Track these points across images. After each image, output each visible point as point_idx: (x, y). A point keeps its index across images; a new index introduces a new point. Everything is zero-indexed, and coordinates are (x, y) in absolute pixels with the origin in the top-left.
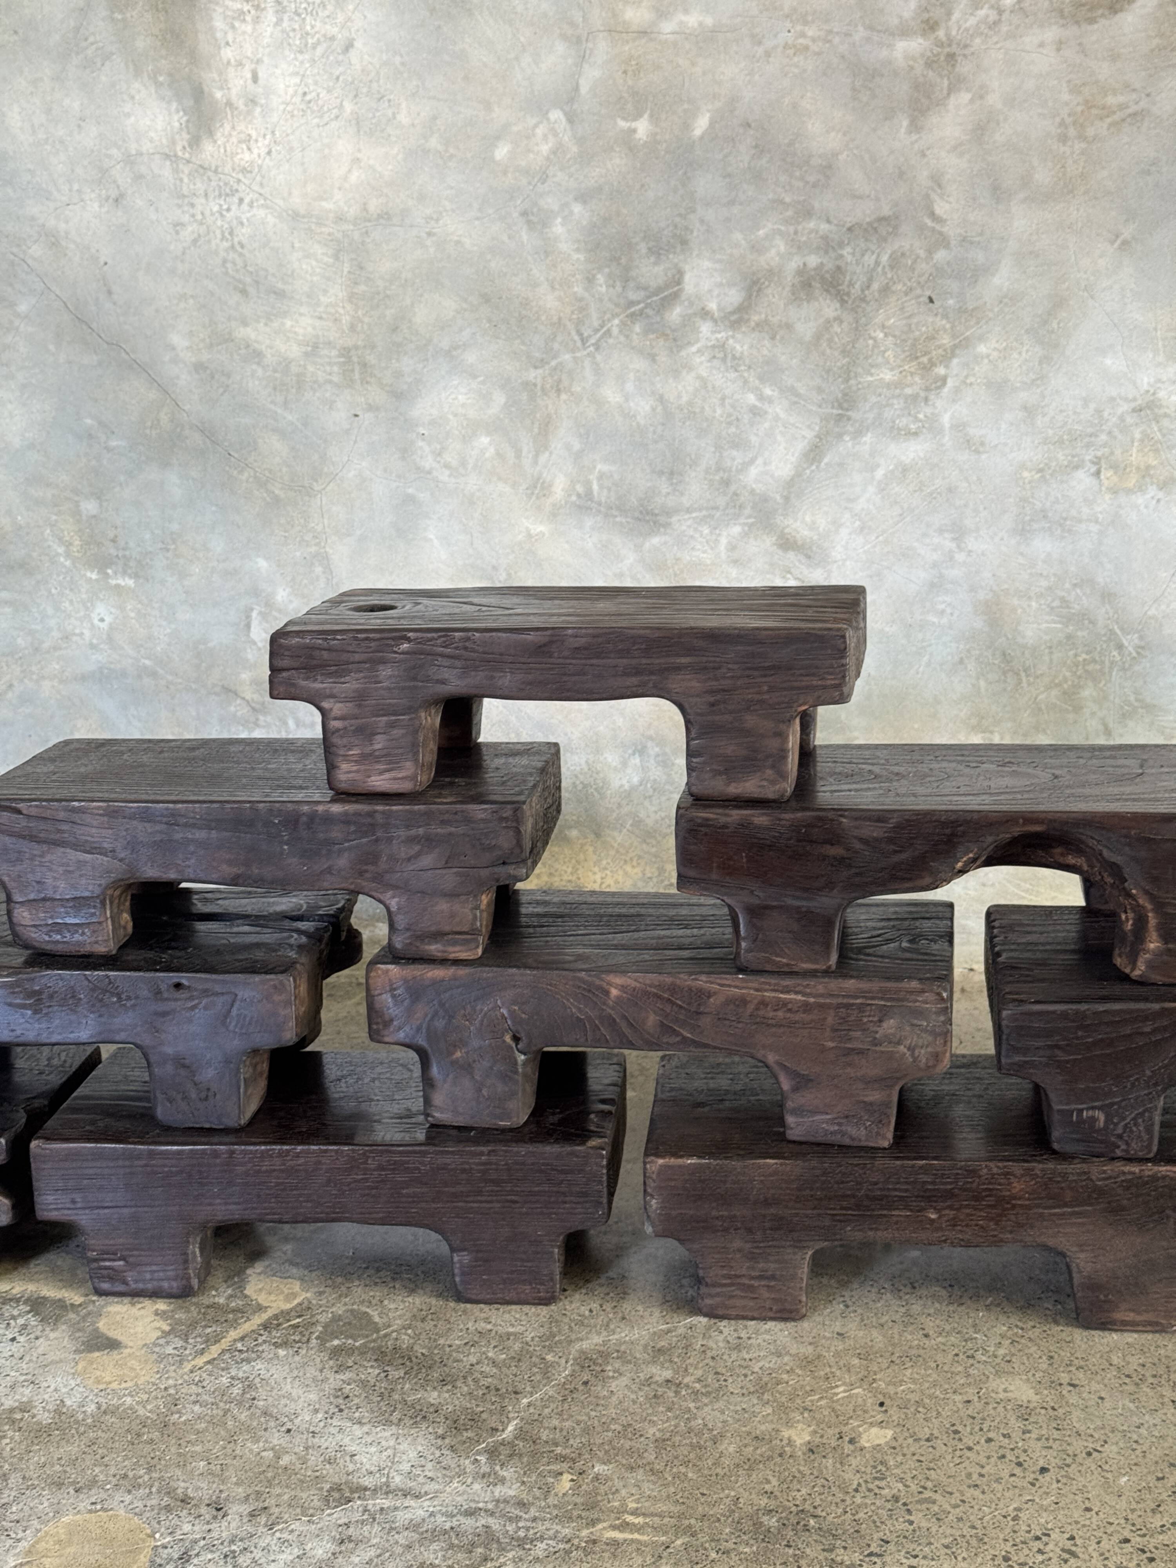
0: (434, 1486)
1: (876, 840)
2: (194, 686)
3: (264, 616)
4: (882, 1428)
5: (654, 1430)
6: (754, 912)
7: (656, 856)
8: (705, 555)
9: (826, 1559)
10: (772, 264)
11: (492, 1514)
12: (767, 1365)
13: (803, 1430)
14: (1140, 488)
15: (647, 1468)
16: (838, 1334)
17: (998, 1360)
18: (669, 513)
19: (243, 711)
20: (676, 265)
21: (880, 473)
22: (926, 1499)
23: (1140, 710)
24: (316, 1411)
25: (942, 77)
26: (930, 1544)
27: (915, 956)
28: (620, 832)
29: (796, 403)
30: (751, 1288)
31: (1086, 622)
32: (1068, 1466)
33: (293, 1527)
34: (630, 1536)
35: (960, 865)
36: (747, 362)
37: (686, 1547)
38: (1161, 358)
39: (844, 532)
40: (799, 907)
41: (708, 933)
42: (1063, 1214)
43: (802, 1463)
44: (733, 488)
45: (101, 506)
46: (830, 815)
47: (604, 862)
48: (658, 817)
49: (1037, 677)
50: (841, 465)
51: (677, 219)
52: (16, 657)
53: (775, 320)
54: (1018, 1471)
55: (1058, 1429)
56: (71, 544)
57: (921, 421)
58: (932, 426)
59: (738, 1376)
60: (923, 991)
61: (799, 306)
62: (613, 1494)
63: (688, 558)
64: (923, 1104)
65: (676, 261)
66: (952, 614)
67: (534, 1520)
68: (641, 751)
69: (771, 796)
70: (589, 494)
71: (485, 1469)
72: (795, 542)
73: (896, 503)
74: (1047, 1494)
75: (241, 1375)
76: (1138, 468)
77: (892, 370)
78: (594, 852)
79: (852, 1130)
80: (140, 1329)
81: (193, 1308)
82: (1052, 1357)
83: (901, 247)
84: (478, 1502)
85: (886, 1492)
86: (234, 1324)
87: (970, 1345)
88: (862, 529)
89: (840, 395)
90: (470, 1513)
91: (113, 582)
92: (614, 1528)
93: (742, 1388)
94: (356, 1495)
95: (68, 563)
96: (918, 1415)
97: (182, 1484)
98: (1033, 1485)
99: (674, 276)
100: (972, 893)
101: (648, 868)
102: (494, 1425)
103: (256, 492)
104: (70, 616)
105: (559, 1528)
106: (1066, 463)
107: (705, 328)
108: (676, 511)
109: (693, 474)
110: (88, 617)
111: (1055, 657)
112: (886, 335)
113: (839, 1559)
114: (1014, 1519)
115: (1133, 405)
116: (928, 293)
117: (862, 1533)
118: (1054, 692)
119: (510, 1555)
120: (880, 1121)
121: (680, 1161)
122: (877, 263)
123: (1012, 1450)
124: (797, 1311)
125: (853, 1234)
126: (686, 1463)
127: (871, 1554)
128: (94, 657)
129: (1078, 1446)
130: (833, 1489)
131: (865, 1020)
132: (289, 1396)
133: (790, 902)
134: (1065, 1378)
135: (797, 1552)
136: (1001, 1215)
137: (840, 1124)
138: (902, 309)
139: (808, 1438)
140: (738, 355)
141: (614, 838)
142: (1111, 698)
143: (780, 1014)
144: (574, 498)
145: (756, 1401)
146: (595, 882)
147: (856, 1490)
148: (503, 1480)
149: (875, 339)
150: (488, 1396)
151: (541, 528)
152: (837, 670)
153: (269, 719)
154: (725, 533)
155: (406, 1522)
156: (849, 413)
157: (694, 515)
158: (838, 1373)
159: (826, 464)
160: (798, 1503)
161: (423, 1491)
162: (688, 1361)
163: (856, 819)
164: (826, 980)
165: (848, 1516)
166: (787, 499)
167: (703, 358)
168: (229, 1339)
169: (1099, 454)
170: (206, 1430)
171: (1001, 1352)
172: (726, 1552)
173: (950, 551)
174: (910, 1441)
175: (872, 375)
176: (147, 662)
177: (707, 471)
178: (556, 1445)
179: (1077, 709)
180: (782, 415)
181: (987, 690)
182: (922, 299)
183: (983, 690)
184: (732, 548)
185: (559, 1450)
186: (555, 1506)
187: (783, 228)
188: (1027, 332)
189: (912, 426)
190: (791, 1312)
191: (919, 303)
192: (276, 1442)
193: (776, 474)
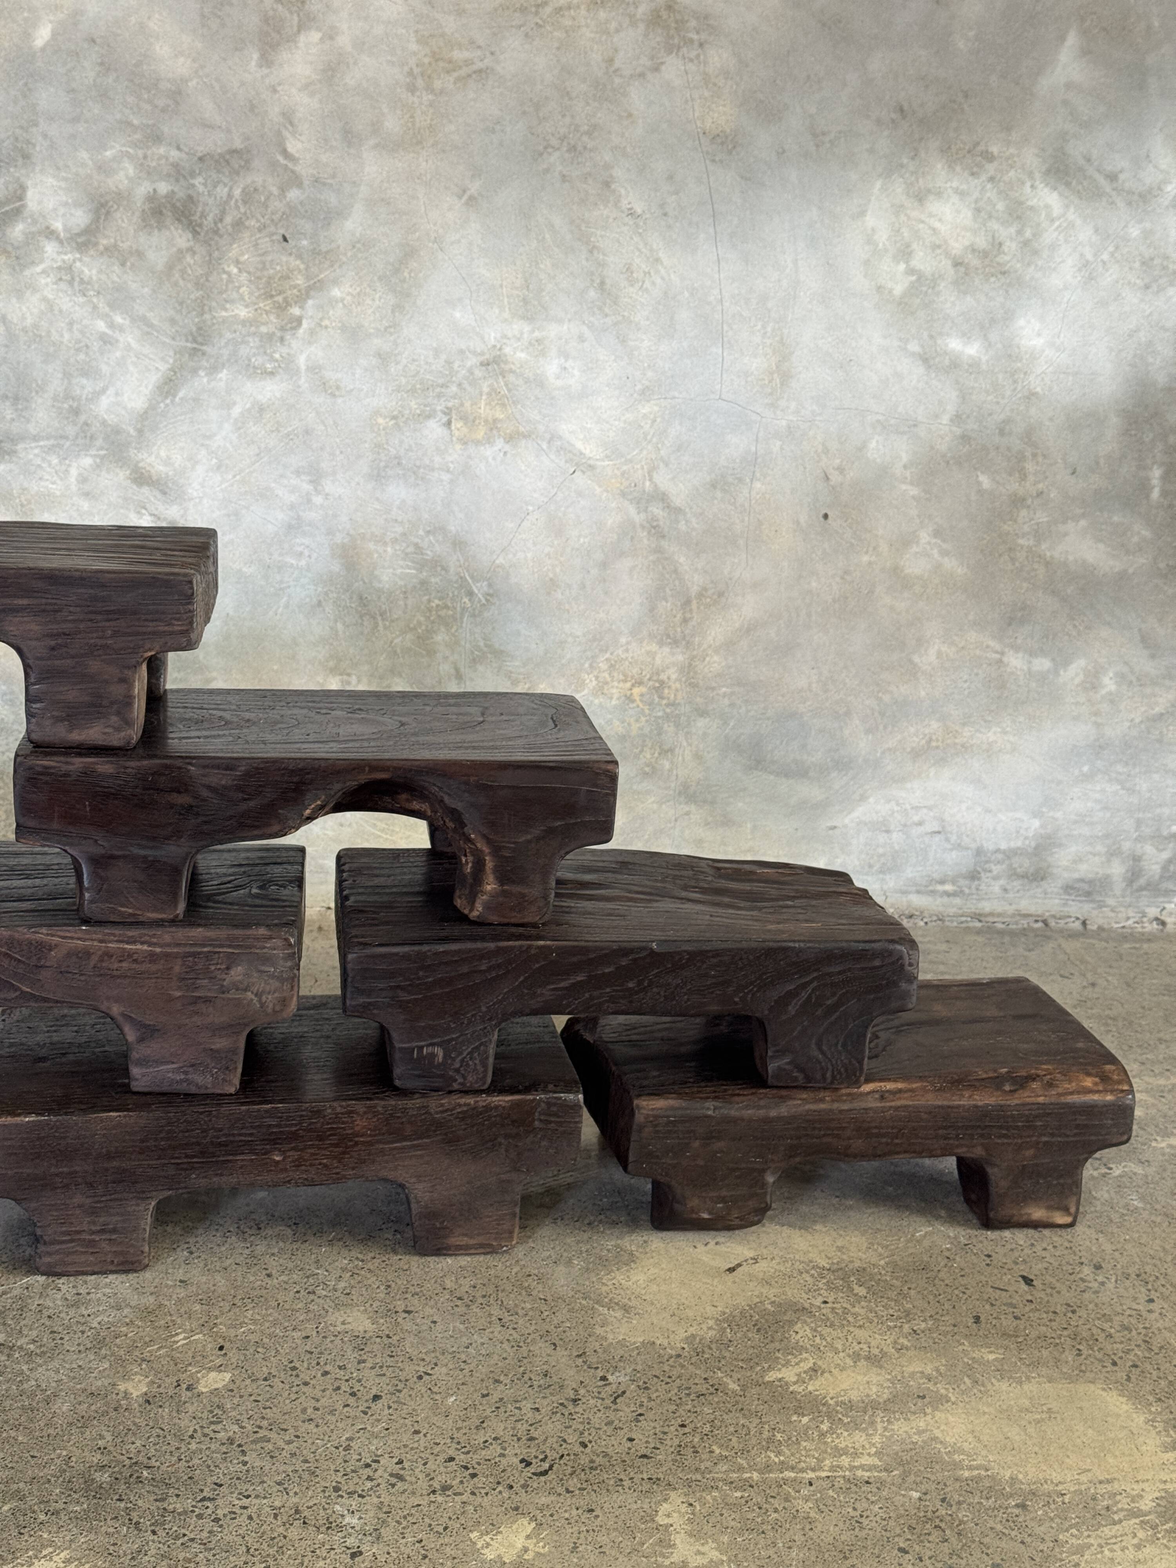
1: (225, 787)
4: (221, 1371)
6: (99, 862)
8: (54, 486)
9: (158, 1508)
10: (121, 187)
12: (106, 1319)
13: (140, 1381)
14: (489, 440)
16: (181, 1281)
17: (338, 1294)
18: (14, 439)
20: (19, 178)
21: (236, 411)
23: (489, 656)
25: (291, 13)
27: (264, 902)
29: (148, 333)
30: (92, 1243)
31: (439, 569)
32: (400, 1391)
35: (308, 812)
36: (96, 287)
38: (506, 315)
40: (145, 857)
41: (50, 883)
42: (403, 1148)
44: (83, 418)
46: (179, 763)
49: (393, 621)
50: (196, 400)
51: (18, 131)
53: (124, 246)
54: (352, 1401)
55: (392, 1356)
57: (277, 361)
58: (288, 366)
59: (75, 1332)
60: (271, 938)
61: (149, 234)
64: (271, 1048)
65: (17, 175)
66: (310, 556)
69: (116, 743)
72: (150, 477)
73: (253, 442)
74: (378, 1420)
76: (486, 421)
77: (247, 306)
79: (199, 1079)
82: (389, 1286)
83: (253, 182)
87: (311, 1281)
88: (219, 467)
89: (194, 329)
98: (365, 1413)
99: (15, 192)
100: (330, 833)
106: (418, 412)
107: (50, 248)
108: (22, 438)
109: (40, 401)
111: (410, 602)
112: (240, 270)
114: (345, 1450)
115: (482, 359)
116: (282, 231)
118: (409, 636)
120: (227, 1068)
121: (18, 1120)
122: (230, 196)
123: (347, 1381)
124: (140, 1262)
125: (197, 1181)
126: (16, 1427)
127: (203, 1499)
129: (410, 1370)
131: (213, 968)
133: (136, 851)
134: (400, 1305)
136: (344, 1153)
137: (186, 1073)
138: (256, 245)
139: (145, 1389)
140: (86, 279)
142: (463, 643)
143: (125, 965)
149: (229, 274)
152: (185, 616)
154: (75, 464)
156: (204, 348)
157: (42, 443)
158: (179, 1321)
159: (181, 399)
162: (23, 1323)
163: (204, 767)
164: (173, 929)
165: (183, 1464)
166: (140, 432)
167: (49, 280)
169: (450, 404)
171: (342, 1285)
173: (308, 494)
175: (226, 310)
177: (55, 398)
179: (431, 653)
180: (134, 344)
181: (344, 632)
182: (274, 238)
183: (340, 633)
184: (83, 480)
187: (131, 151)
188: (380, 279)
189: (268, 366)
190: (133, 1263)
191: (273, 241)
193: (129, 406)
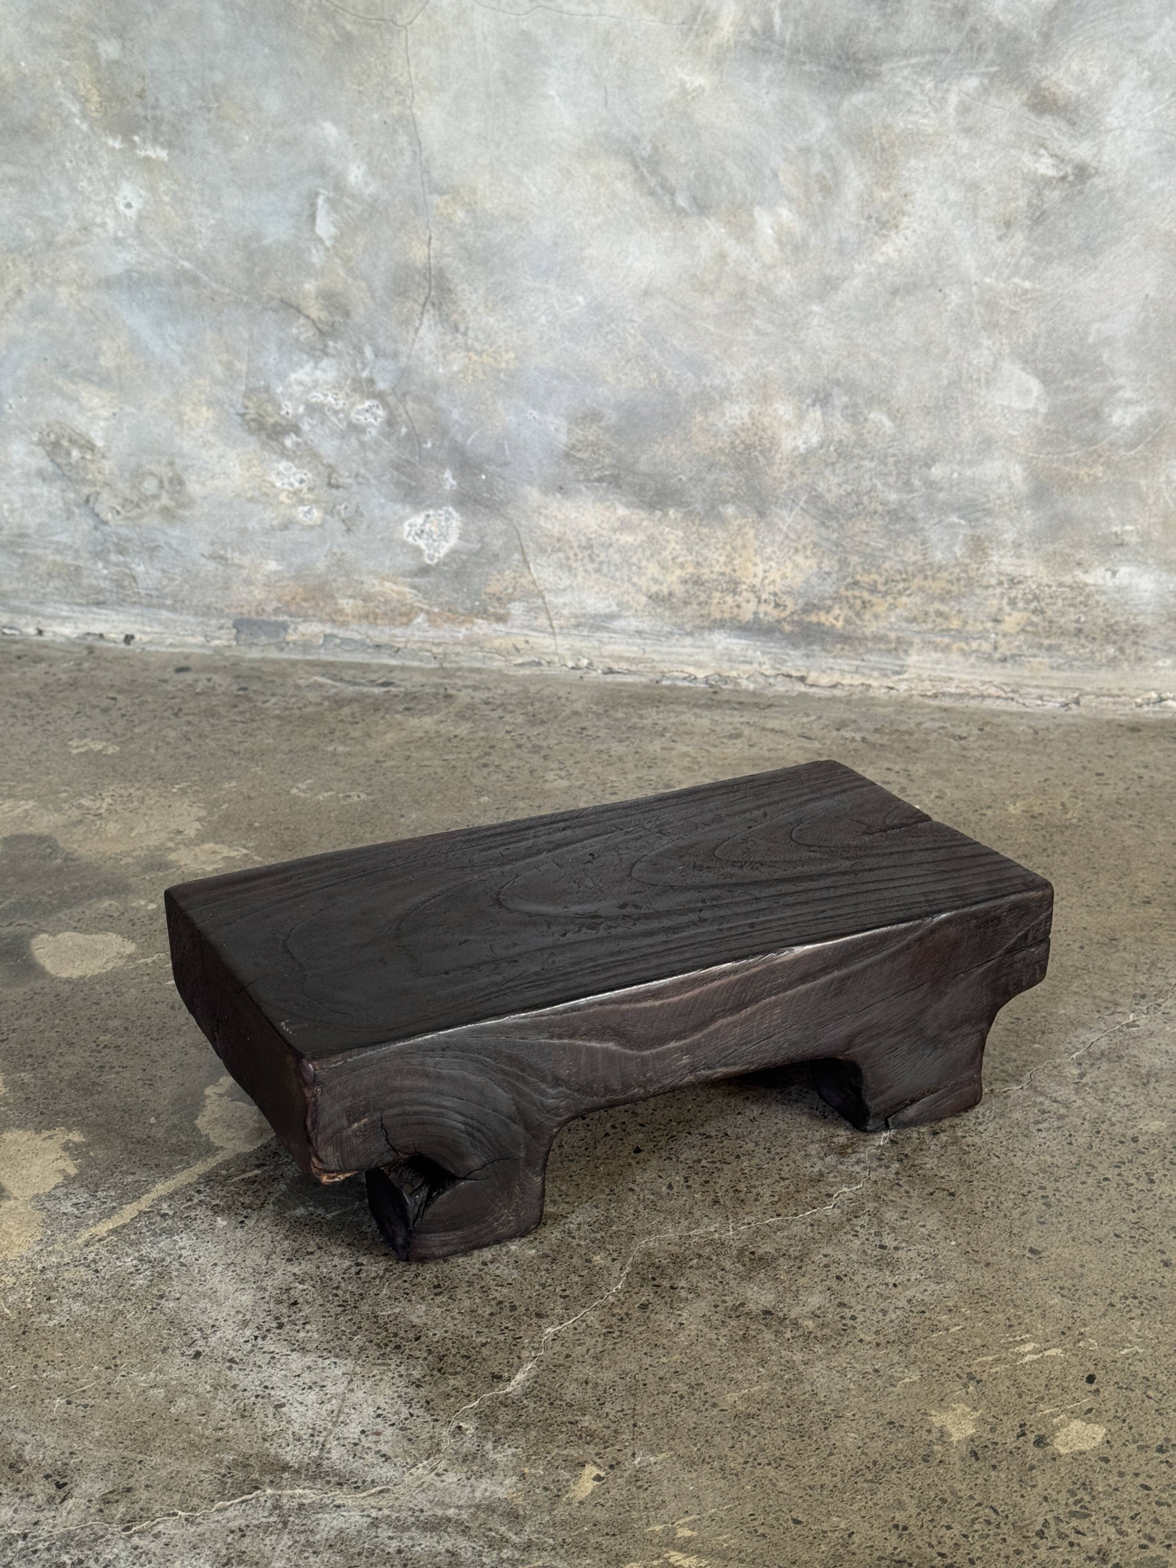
0: (386, 1471)
2: (245, 298)
3: (334, 204)
5: (735, 1396)
7: (837, 545)
11: (465, 1531)
15: (716, 1465)
19: (307, 334)
24: (245, 1324)
28: (791, 510)
33: (161, 1527)
39: (1126, 86)
45: (124, 47)
47: (769, 550)
48: (842, 492)
52: (25, 253)
56: (87, 100)
62: (657, 1508)
63: (902, 124)
67: (528, 1547)
68: (823, 399)
70: (768, 30)
71: (469, 1445)
75: (154, 1254)
78: (756, 537)
80: (35, 1170)
81: (117, 1142)
84: (449, 1507)
85: (1088, 1540)
86: (168, 1173)
90: (433, 1526)
91: (142, 153)
93: (877, 1333)
94: (268, 1478)
95: (84, 127)
96: (1147, 1404)
97: (20, 1437)
101: (826, 560)
102: (496, 1370)
103: (322, 29)
104: (89, 199)
110: (110, 201)
128: (120, 256)
130: (1005, 1529)
132: (212, 1296)
141: (783, 519)
144: (747, 36)
145: (896, 1359)
146: (755, 576)
147: (1041, 1534)
148: (491, 1470)
150: (496, 1319)
151: (700, 80)
153: (340, 345)
155: (333, 1533)
160: (945, 1550)
161: (369, 1479)
168: (153, 1195)
170: (80, 1344)
174: (1132, 1448)
176: (186, 264)
178: (584, 1412)
185: (587, 1421)
186: (564, 1523)
192: (174, 1373)
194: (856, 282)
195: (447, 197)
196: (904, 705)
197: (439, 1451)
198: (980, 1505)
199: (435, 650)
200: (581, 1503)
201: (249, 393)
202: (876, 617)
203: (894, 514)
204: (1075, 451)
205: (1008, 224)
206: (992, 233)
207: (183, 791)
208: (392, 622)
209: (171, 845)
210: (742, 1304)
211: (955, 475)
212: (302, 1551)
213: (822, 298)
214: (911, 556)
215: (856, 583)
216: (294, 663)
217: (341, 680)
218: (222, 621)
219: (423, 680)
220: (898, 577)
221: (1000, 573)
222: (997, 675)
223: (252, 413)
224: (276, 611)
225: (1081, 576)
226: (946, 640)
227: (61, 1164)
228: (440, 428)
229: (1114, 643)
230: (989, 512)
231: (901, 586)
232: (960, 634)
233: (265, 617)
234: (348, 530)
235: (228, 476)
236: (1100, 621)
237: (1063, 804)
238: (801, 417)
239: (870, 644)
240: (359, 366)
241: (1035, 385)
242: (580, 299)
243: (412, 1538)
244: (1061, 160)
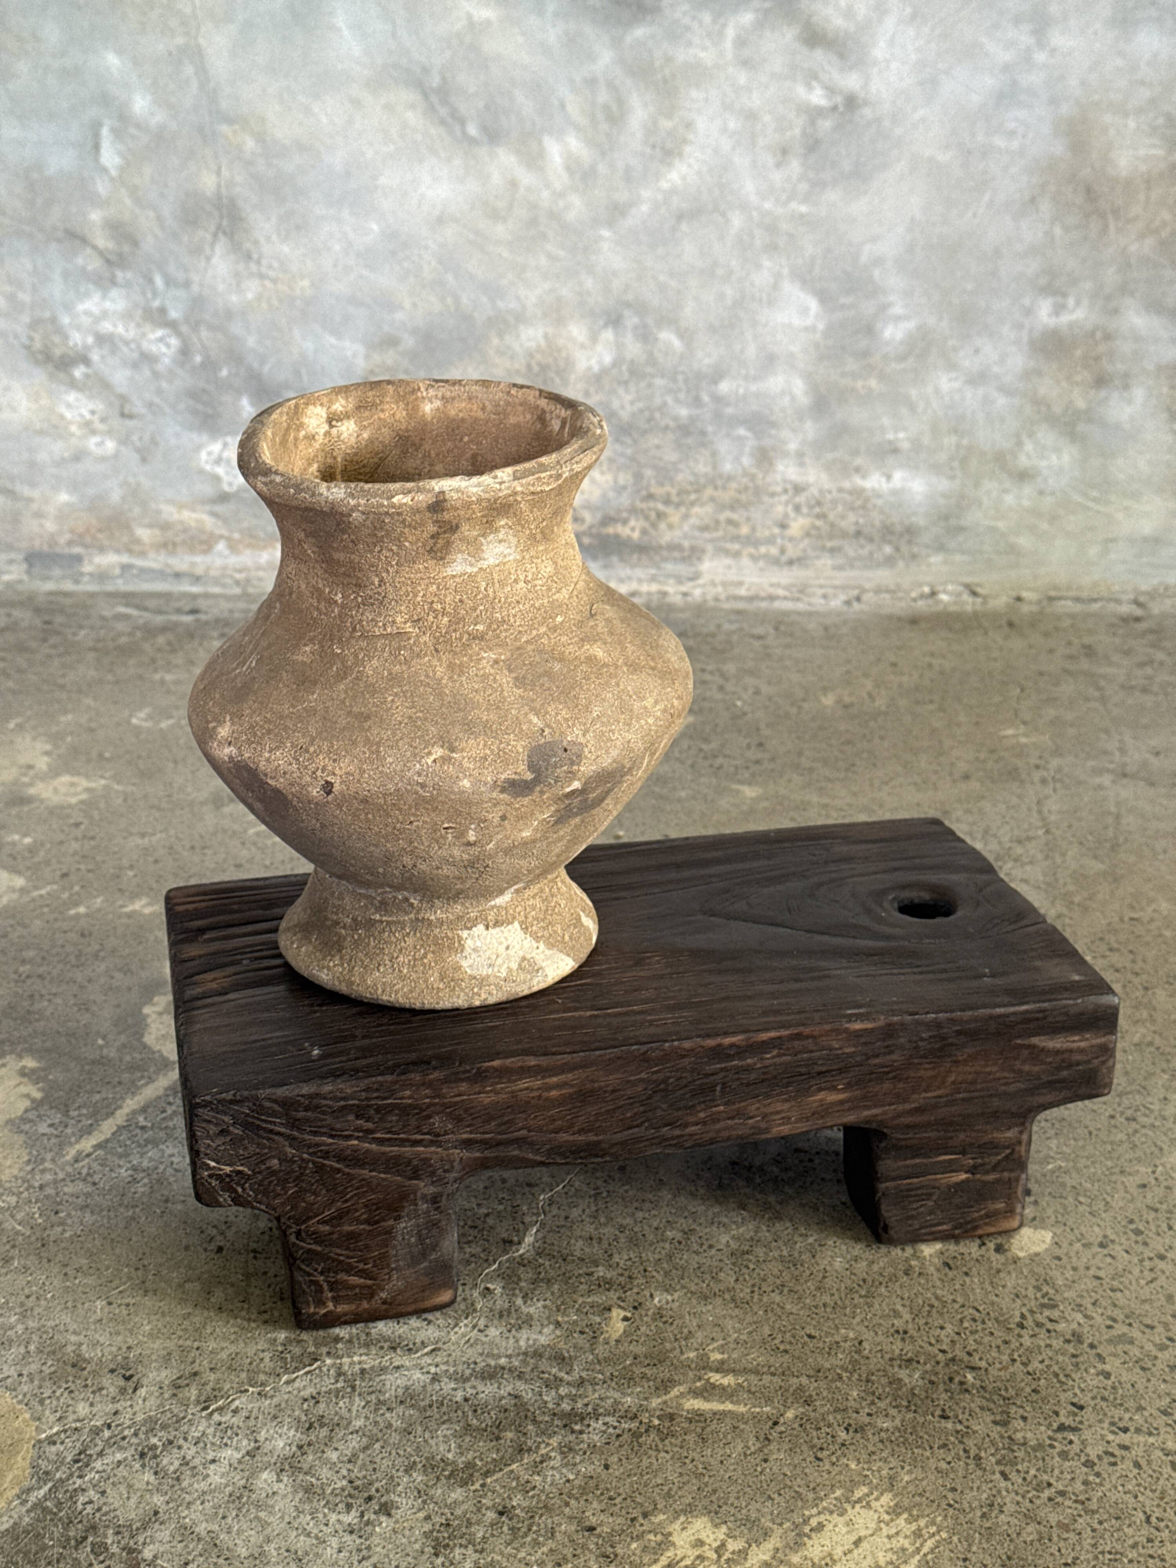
2: (27, 229)
3: (118, 134)
7: (631, 460)
11: (520, 1376)
15: (727, 1296)
19: (94, 264)
22: (1119, 1336)
26: (1141, 1408)
33: (237, 1403)
34: (721, 1407)
37: (802, 1421)
39: (890, 23)
43: (938, 1283)
48: (635, 409)
62: (686, 1339)
63: (682, 57)
67: (581, 1382)
68: (615, 321)
71: (501, 1303)
75: (145, 1164)
81: (72, 1065)
84: (499, 1357)
85: (1061, 1326)
86: (133, 1089)
90: (490, 1375)
92: (696, 1393)
94: (324, 1350)
96: (1081, 1208)
97: (73, 1338)
102: (505, 1236)
105: (617, 1395)
113: (1019, 1436)
117: (1044, 1393)
119: (554, 1442)
130: (989, 1324)
135: (959, 1427)
147: (1021, 1326)
148: (528, 1321)
151: (487, 13)
153: (129, 275)
155: (400, 1391)
160: (944, 1347)
172: (860, 1429)
174: (1078, 1246)
178: (596, 1264)
185: (601, 1271)
186: (606, 1360)
192: (202, 1267)
194: (645, 208)
195: (237, 127)
196: (700, 609)
197: (475, 1310)
198: (963, 1306)
199: (238, 576)
200: (617, 1341)
201: (34, 325)
202: (671, 527)
203: (684, 429)
204: (851, 365)
205: (785, 152)
206: (770, 161)
207: (20, 727)
208: (192, 550)
209: (26, 780)
210: (710, 1158)
211: (741, 391)
212: (376, 1410)
213: (610, 224)
214: (702, 468)
215: (650, 497)
216: (92, 595)
217: (146, 609)
218: (13, 556)
219: (230, 605)
220: (689, 488)
221: (785, 481)
222: (784, 577)
223: (38, 345)
224: (70, 543)
225: (859, 481)
226: (736, 547)
227: (24, 1089)
228: (235, 356)
229: (890, 542)
230: (773, 424)
231: (693, 497)
232: (751, 541)
233: (58, 550)
234: (144, 460)
235: (14, 409)
236: (877, 523)
237: (870, 695)
238: (594, 338)
239: (665, 553)
240: (149, 295)
241: (813, 304)
242: (375, 227)
243: (474, 1387)
244: (831, 90)
